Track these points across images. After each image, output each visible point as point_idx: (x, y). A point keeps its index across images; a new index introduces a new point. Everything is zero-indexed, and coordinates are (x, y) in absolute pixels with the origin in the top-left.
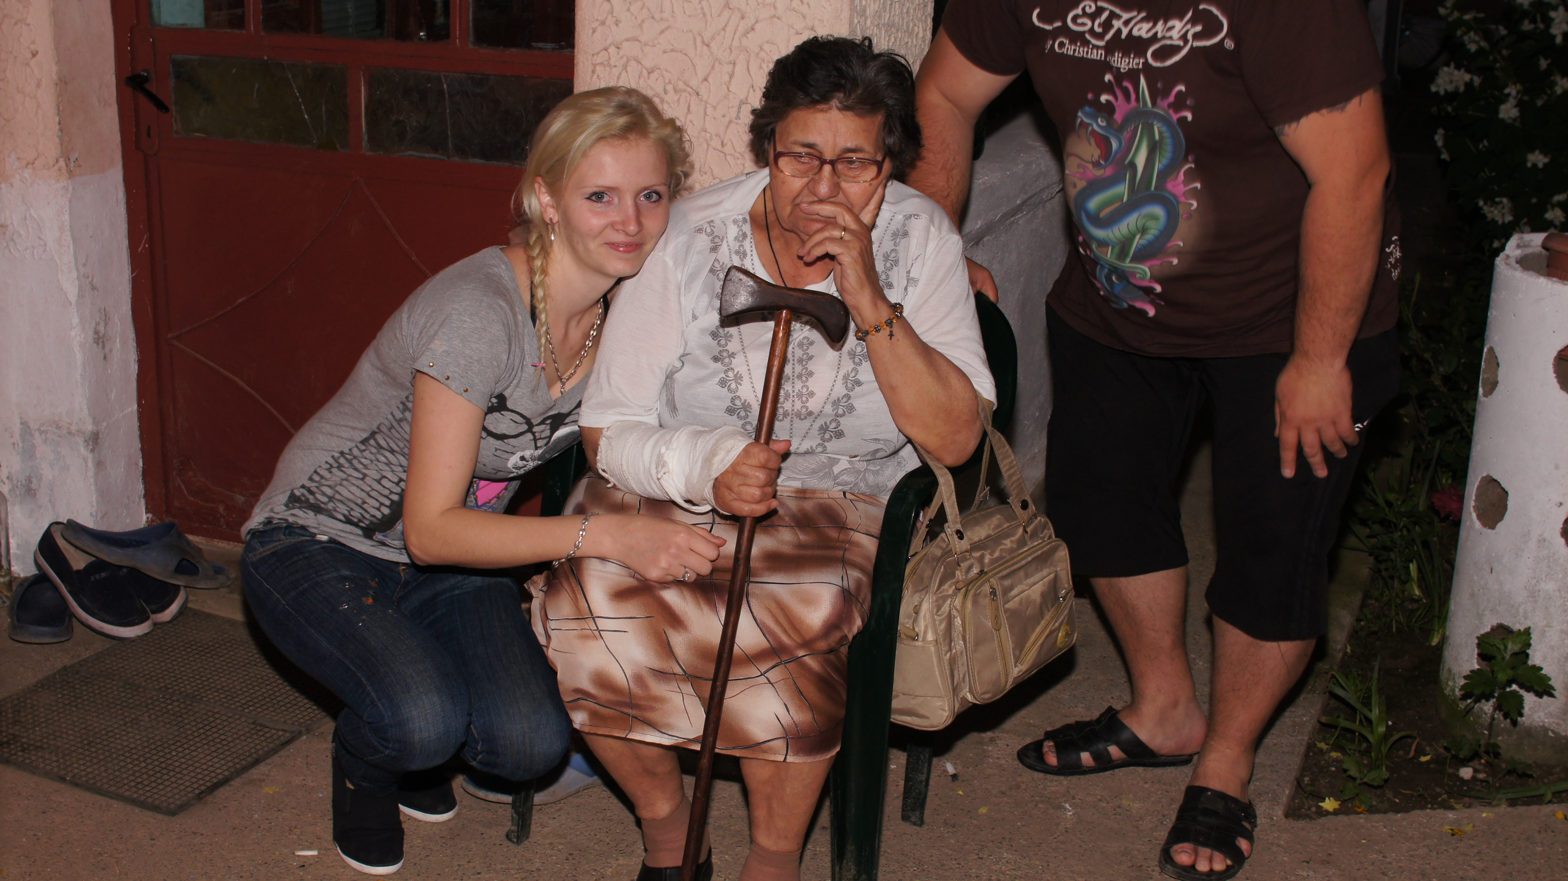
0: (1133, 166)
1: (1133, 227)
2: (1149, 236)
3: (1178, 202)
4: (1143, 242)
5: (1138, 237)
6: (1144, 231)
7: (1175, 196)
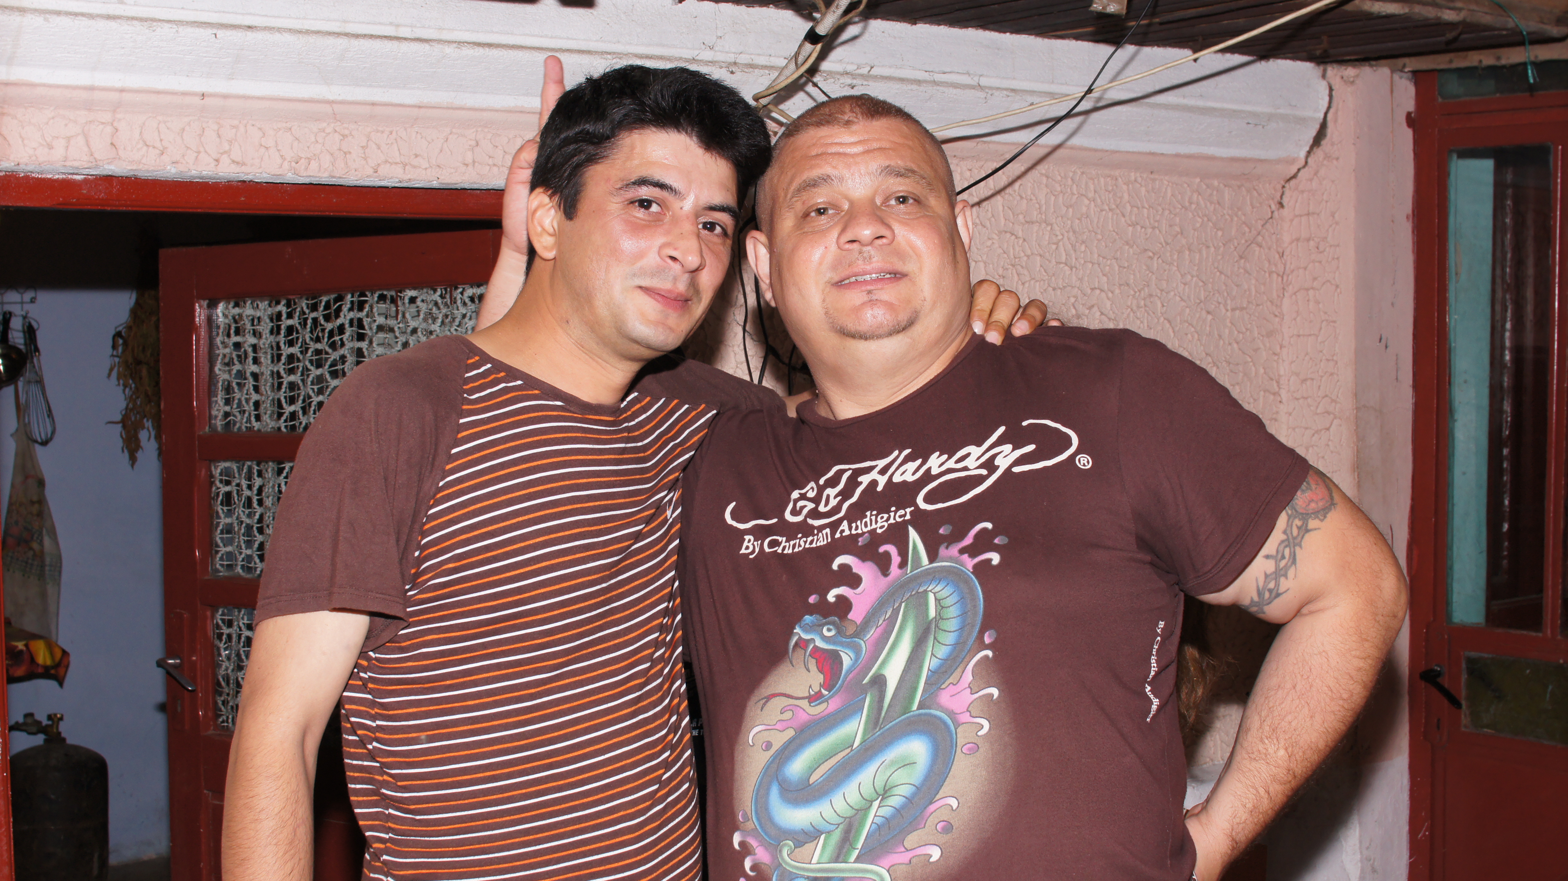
0: (879, 681)
1: (867, 791)
2: (895, 801)
3: (957, 725)
4: (886, 811)
5: (876, 804)
6: (885, 793)
7: (951, 714)
